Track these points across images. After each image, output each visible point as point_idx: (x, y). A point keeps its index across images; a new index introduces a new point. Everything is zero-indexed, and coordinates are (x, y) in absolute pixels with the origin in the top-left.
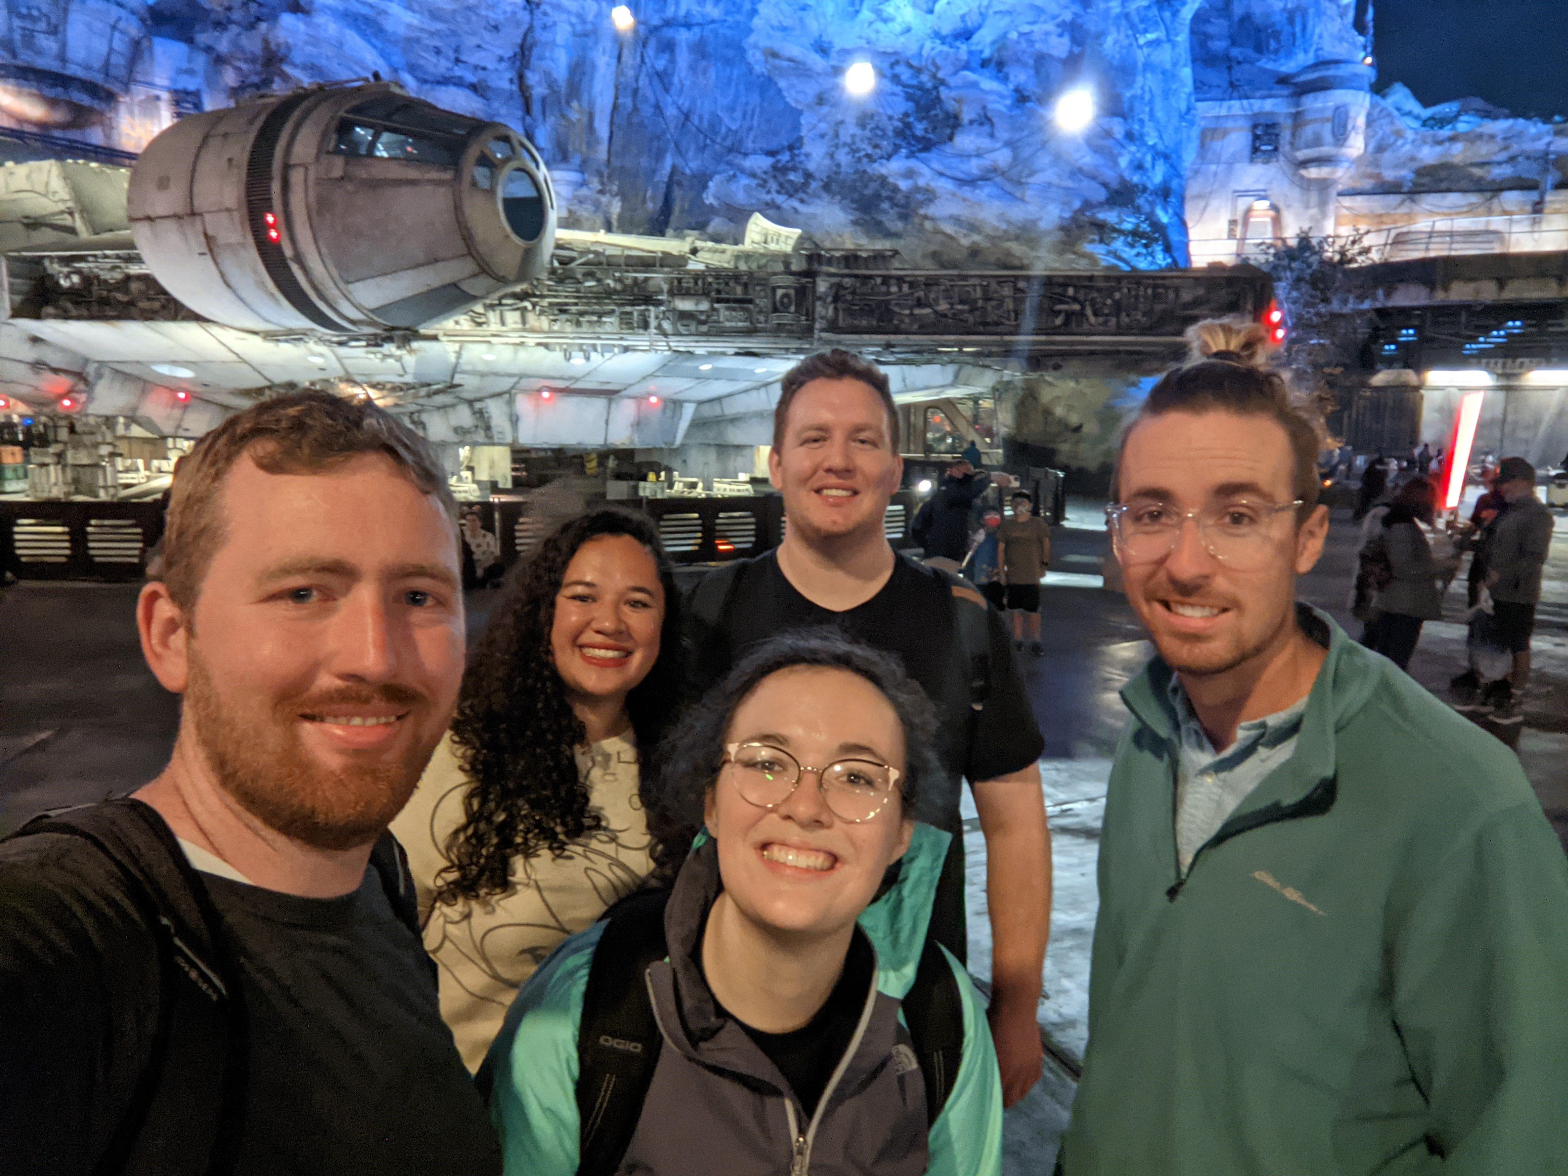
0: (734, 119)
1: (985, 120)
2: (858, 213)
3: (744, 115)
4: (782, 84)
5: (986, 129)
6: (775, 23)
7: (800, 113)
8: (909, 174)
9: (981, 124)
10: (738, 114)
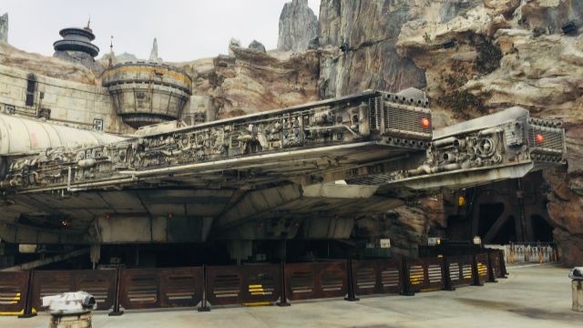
0: (391, 81)
1: (515, 50)
2: (454, 113)
3: (396, 78)
4: (414, 60)
5: (514, 55)
6: (408, 33)
7: (425, 70)
8: (478, 87)
9: (512, 53)
10: (393, 78)
